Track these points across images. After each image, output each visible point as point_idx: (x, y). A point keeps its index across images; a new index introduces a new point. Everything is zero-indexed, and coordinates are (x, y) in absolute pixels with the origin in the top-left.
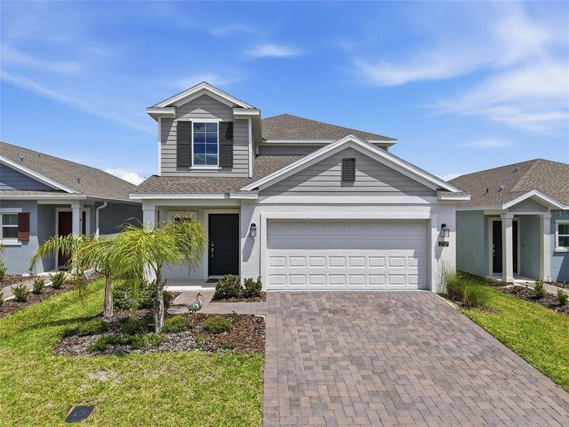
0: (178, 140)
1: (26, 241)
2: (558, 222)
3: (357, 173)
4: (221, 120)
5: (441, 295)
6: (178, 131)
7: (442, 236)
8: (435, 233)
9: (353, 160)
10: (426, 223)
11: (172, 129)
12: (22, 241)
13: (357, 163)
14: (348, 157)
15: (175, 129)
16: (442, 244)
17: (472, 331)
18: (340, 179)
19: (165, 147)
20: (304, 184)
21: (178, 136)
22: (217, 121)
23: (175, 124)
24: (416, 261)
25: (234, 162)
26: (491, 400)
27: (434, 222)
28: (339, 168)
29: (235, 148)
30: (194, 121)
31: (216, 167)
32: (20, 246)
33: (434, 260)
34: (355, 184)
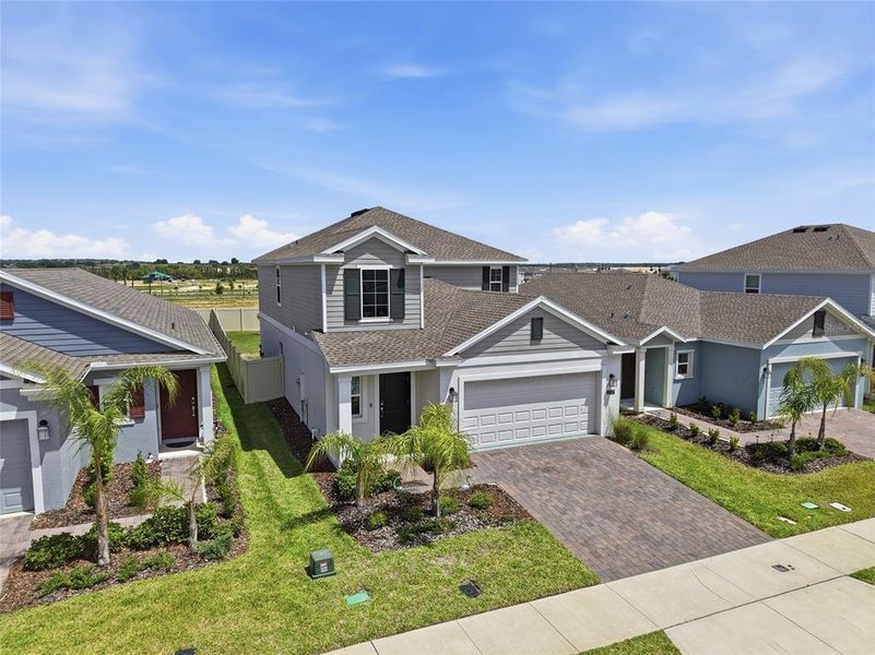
0: (345, 290)
1: (140, 418)
2: (679, 352)
3: (545, 331)
4: (391, 267)
5: (609, 438)
6: (345, 280)
7: (609, 385)
8: (605, 382)
9: (542, 319)
10: (596, 375)
11: (338, 277)
12: (136, 419)
13: (545, 321)
14: (536, 317)
15: (341, 277)
16: (610, 392)
17: (657, 475)
18: (529, 337)
19: (332, 299)
20: (499, 344)
21: (345, 285)
22: (388, 267)
23: (341, 272)
24: (586, 409)
25: (406, 312)
26: (702, 530)
27: (604, 373)
28: (528, 327)
29: (406, 296)
30: (363, 267)
31: (387, 319)
32: (132, 426)
33: (603, 407)
34: (542, 342)
